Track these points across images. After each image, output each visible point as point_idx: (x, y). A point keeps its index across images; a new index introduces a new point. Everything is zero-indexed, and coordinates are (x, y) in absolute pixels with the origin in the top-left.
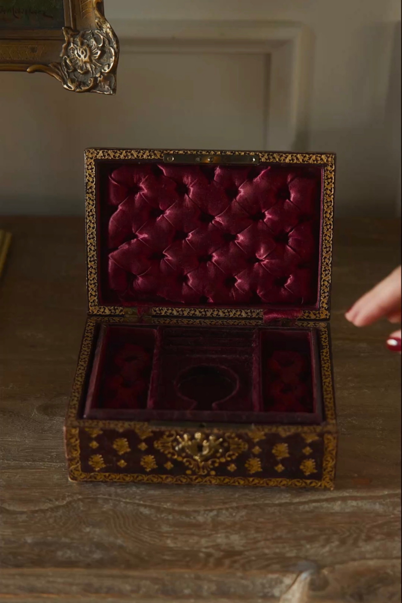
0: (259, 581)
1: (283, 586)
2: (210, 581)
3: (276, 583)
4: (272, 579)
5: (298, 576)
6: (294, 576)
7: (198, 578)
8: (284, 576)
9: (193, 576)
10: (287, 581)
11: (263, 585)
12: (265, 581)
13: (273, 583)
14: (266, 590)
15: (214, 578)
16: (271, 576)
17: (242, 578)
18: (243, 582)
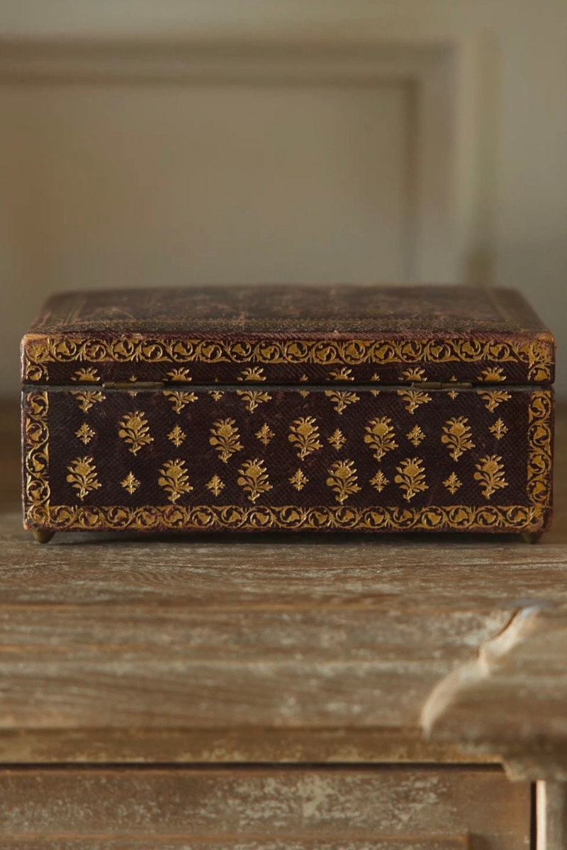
0: (434, 626)
1: (484, 632)
2: (337, 627)
3: (470, 629)
4: (461, 622)
5: (514, 615)
6: (507, 615)
7: (308, 621)
8: (487, 614)
9: (298, 617)
10: (492, 624)
11: (444, 633)
12: (446, 626)
13: (464, 628)
14: (450, 640)
15: (344, 622)
16: (457, 615)
17: (398, 620)
18: (401, 627)
